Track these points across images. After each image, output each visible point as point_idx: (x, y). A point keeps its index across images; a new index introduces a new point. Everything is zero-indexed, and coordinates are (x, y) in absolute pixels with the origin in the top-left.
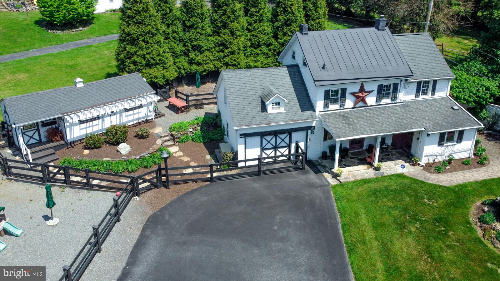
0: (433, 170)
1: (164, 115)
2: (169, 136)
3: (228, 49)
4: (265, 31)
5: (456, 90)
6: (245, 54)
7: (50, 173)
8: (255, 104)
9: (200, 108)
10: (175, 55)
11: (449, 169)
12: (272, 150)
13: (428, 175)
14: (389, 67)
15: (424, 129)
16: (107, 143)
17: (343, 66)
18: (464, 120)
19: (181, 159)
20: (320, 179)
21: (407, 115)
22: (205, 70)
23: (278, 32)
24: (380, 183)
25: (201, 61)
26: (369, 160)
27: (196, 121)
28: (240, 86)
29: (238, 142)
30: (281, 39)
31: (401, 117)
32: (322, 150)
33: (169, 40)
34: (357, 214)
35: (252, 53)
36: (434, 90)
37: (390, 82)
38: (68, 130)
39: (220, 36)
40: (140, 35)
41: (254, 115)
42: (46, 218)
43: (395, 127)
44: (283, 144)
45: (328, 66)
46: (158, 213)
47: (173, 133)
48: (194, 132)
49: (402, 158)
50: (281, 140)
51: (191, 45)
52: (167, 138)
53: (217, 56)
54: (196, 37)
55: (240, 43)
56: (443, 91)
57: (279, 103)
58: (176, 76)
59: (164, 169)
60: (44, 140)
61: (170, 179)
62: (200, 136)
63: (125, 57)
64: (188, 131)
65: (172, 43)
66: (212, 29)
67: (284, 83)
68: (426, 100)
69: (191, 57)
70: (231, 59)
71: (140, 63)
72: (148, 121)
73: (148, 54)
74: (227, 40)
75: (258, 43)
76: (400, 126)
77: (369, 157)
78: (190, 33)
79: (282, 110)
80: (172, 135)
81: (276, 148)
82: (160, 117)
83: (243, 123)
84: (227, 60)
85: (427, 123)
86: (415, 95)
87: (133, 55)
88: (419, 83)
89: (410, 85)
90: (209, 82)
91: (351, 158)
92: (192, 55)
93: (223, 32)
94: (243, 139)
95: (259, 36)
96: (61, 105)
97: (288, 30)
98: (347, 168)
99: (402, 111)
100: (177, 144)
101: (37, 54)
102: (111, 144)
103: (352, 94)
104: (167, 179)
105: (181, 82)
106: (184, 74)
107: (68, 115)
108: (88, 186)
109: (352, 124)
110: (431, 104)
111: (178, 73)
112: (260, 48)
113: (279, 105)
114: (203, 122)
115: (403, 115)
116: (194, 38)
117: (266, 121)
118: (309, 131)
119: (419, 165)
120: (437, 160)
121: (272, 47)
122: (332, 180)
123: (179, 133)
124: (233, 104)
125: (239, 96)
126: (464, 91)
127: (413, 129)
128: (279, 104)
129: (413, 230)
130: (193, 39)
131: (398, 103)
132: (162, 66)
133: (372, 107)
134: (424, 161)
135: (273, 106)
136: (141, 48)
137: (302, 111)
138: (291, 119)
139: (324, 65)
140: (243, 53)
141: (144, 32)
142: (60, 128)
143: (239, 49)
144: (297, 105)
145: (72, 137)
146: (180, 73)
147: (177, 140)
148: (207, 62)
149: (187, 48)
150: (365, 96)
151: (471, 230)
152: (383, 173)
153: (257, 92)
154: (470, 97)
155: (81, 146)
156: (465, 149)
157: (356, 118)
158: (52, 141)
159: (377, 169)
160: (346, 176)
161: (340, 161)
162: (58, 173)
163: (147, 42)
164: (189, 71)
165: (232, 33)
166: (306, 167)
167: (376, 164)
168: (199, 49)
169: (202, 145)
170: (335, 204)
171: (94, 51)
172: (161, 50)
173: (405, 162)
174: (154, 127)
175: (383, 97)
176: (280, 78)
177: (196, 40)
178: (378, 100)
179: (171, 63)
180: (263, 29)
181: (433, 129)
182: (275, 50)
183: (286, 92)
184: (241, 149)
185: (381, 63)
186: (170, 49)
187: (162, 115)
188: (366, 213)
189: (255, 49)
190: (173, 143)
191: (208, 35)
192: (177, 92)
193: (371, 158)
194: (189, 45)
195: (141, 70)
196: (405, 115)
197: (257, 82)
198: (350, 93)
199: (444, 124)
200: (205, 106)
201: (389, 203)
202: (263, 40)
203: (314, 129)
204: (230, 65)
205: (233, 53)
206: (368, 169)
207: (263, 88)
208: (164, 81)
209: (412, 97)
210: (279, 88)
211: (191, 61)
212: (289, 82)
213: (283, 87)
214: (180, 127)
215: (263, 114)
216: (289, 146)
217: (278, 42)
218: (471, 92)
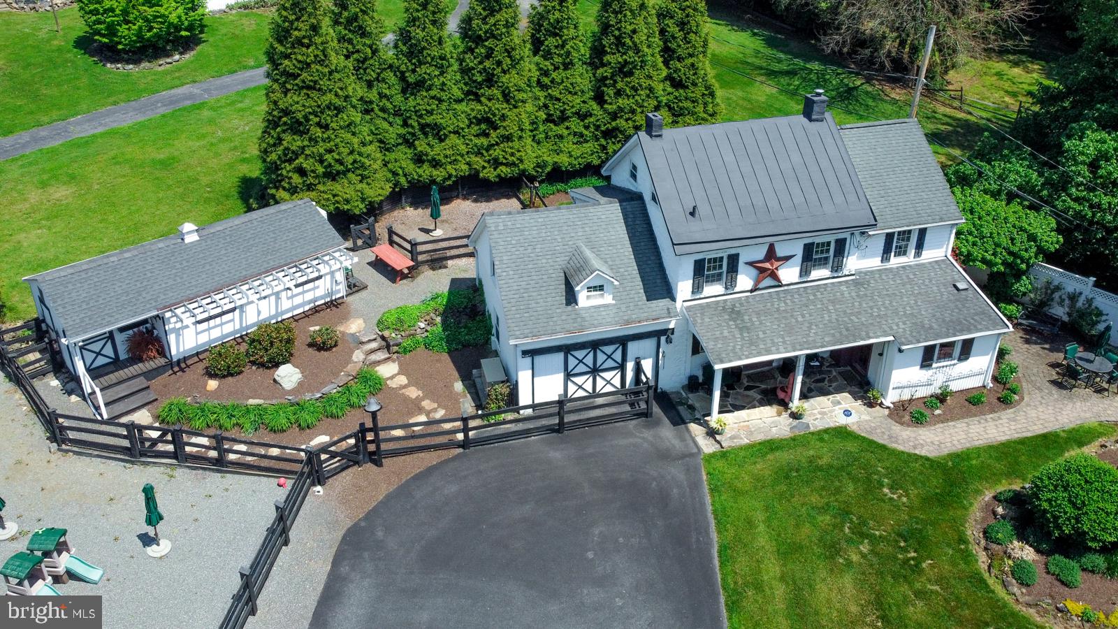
0: (907, 418)
1: (365, 287)
2: (379, 339)
3: (498, 131)
4: (577, 88)
5: (967, 241)
6: (534, 136)
7: (143, 440)
8: (553, 287)
9: (440, 268)
10: (385, 147)
11: (939, 415)
12: (588, 376)
13: (897, 428)
14: (828, 208)
15: (891, 338)
16: (253, 363)
17: (732, 206)
18: (976, 314)
19: (403, 394)
20: (683, 440)
21: (860, 304)
22: (450, 176)
23: (605, 89)
24: (799, 450)
25: (441, 158)
26: (781, 395)
27: (432, 303)
28: (523, 248)
29: (519, 368)
30: (611, 104)
31: (848, 311)
32: (688, 373)
33: (372, 113)
34: (750, 523)
35: (550, 134)
36: (920, 247)
37: (832, 238)
38: (172, 338)
39: (480, 102)
40: (310, 113)
41: (550, 312)
42: (147, 540)
43: (833, 335)
44: (610, 363)
45: (703, 210)
46: (363, 524)
47: (386, 333)
48: (429, 328)
49: (849, 388)
50: (605, 357)
51: (419, 124)
52: (374, 345)
53: (476, 146)
54: (428, 108)
55: (523, 116)
56: (940, 246)
57: (603, 286)
58: (388, 194)
59: (370, 430)
60: (123, 356)
61: (384, 446)
62: (441, 339)
63: (280, 158)
64: (416, 328)
65: (378, 122)
66: (464, 87)
67: (613, 237)
68: (903, 267)
69: (419, 149)
70: (503, 151)
71: (313, 171)
72: (334, 304)
73: (330, 151)
74: (497, 111)
75: (563, 112)
76: (845, 333)
77: (783, 389)
78: (415, 99)
79: (608, 299)
80: (383, 338)
81: (595, 371)
82: (357, 291)
83: (528, 331)
84: (496, 153)
85: (900, 323)
86: (880, 259)
87: (297, 156)
88: (889, 237)
89: (869, 242)
90: (457, 197)
91: (748, 388)
92: (421, 145)
93: (487, 93)
94: (528, 360)
95: (564, 100)
96: (156, 287)
97: (627, 86)
98: (737, 413)
99: (851, 297)
100: (395, 356)
101: (88, 130)
102: (262, 365)
103: (751, 264)
104: (378, 447)
105: (400, 200)
106: (406, 185)
107: (171, 310)
108: (220, 464)
109: (748, 329)
110: (912, 277)
111: (394, 184)
112: (567, 124)
113: (602, 290)
114: (446, 306)
115: (853, 305)
116: (426, 110)
117: (575, 325)
118: (663, 339)
119: (881, 404)
120: (918, 395)
121: (592, 120)
122: (706, 442)
123: (397, 333)
124: (508, 289)
125: (520, 272)
126: (984, 242)
127: (870, 338)
128: (601, 288)
129: (855, 558)
130: (424, 112)
131: (846, 276)
132: (360, 175)
133: (792, 287)
134: (891, 398)
135: (590, 293)
136: (314, 141)
137: (648, 300)
138: (626, 318)
139: (694, 208)
140: (530, 136)
141: (319, 106)
142: (155, 332)
143: (522, 130)
144: (638, 287)
145: (181, 350)
146: (396, 185)
147: (396, 348)
148: (453, 158)
149: (410, 130)
150: (777, 269)
151: (967, 557)
152: (808, 426)
153: (558, 259)
154: (994, 254)
155: (200, 368)
156: (976, 370)
157: (758, 314)
158: (141, 360)
159: (795, 416)
160: (733, 433)
161: (724, 395)
162: (161, 439)
163: (326, 127)
164: (416, 177)
165: (506, 96)
166: (656, 409)
167: (796, 404)
168: (437, 132)
169: (446, 357)
170: (708, 500)
171: (211, 121)
172: (355, 140)
173: (854, 398)
174: (345, 318)
175: (814, 266)
176: (604, 227)
177: (430, 113)
178: (804, 272)
179: (377, 165)
180: (572, 84)
181: (910, 339)
182: (597, 128)
183: (617, 259)
184: (524, 378)
185: (812, 197)
186: (374, 134)
187: (362, 287)
188: (768, 521)
189: (556, 125)
190: (387, 355)
191: (455, 100)
192: (391, 232)
193: (786, 392)
194: (415, 124)
195: (315, 185)
196: (856, 304)
197: (557, 237)
198: (746, 263)
199: (935, 326)
200: (450, 263)
201: (814, 499)
202: (573, 107)
203: (673, 334)
204: (502, 164)
205: (508, 138)
206: (779, 414)
207: (568, 250)
208: (364, 206)
209: (874, 262)
210: (602, 249)
211: (420, 156)
212: (622, 236)
213: (610, 248)
214: (400, 321)
215: (569, 308)
216: (622, 367)
217: (605, 111)
218: (997, 245)
